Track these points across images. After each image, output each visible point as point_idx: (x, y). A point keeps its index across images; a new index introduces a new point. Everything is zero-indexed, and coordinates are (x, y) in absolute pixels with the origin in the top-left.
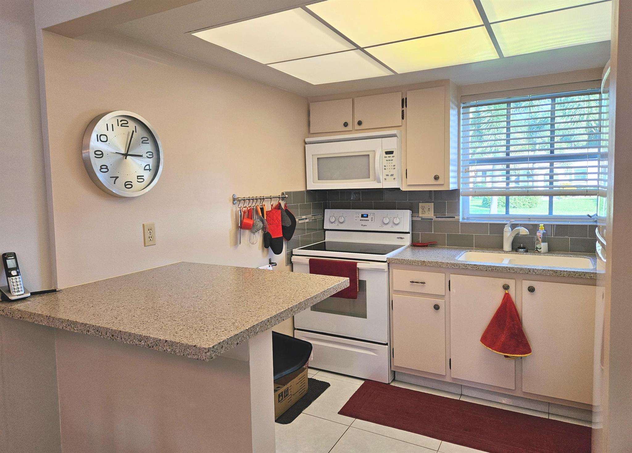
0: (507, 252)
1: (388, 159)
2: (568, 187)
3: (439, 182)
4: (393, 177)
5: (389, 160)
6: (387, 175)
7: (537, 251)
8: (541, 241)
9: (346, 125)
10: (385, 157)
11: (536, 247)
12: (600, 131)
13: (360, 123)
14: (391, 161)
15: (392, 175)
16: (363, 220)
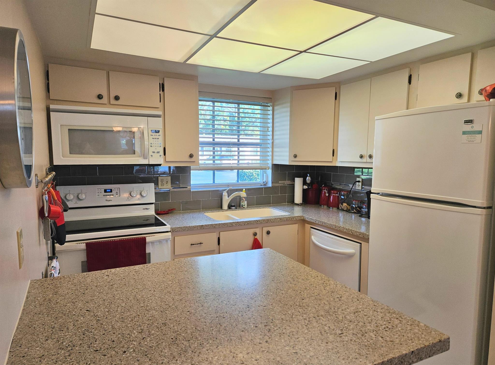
0: (226, 210)
1: (154, 137)
2: (244, 164)
3: (192, 159)
4: (159, 154)
5: (156, 138)
6: (154, 152)
7: (242, 207)
8: (245, 200)
9: (100, 97)
10: (152, 135)
11: (241, 205)
12: (268, 130)
13: (117, 98)
14: (157, 140)
15: (158, 152)
16: (106, 195)
